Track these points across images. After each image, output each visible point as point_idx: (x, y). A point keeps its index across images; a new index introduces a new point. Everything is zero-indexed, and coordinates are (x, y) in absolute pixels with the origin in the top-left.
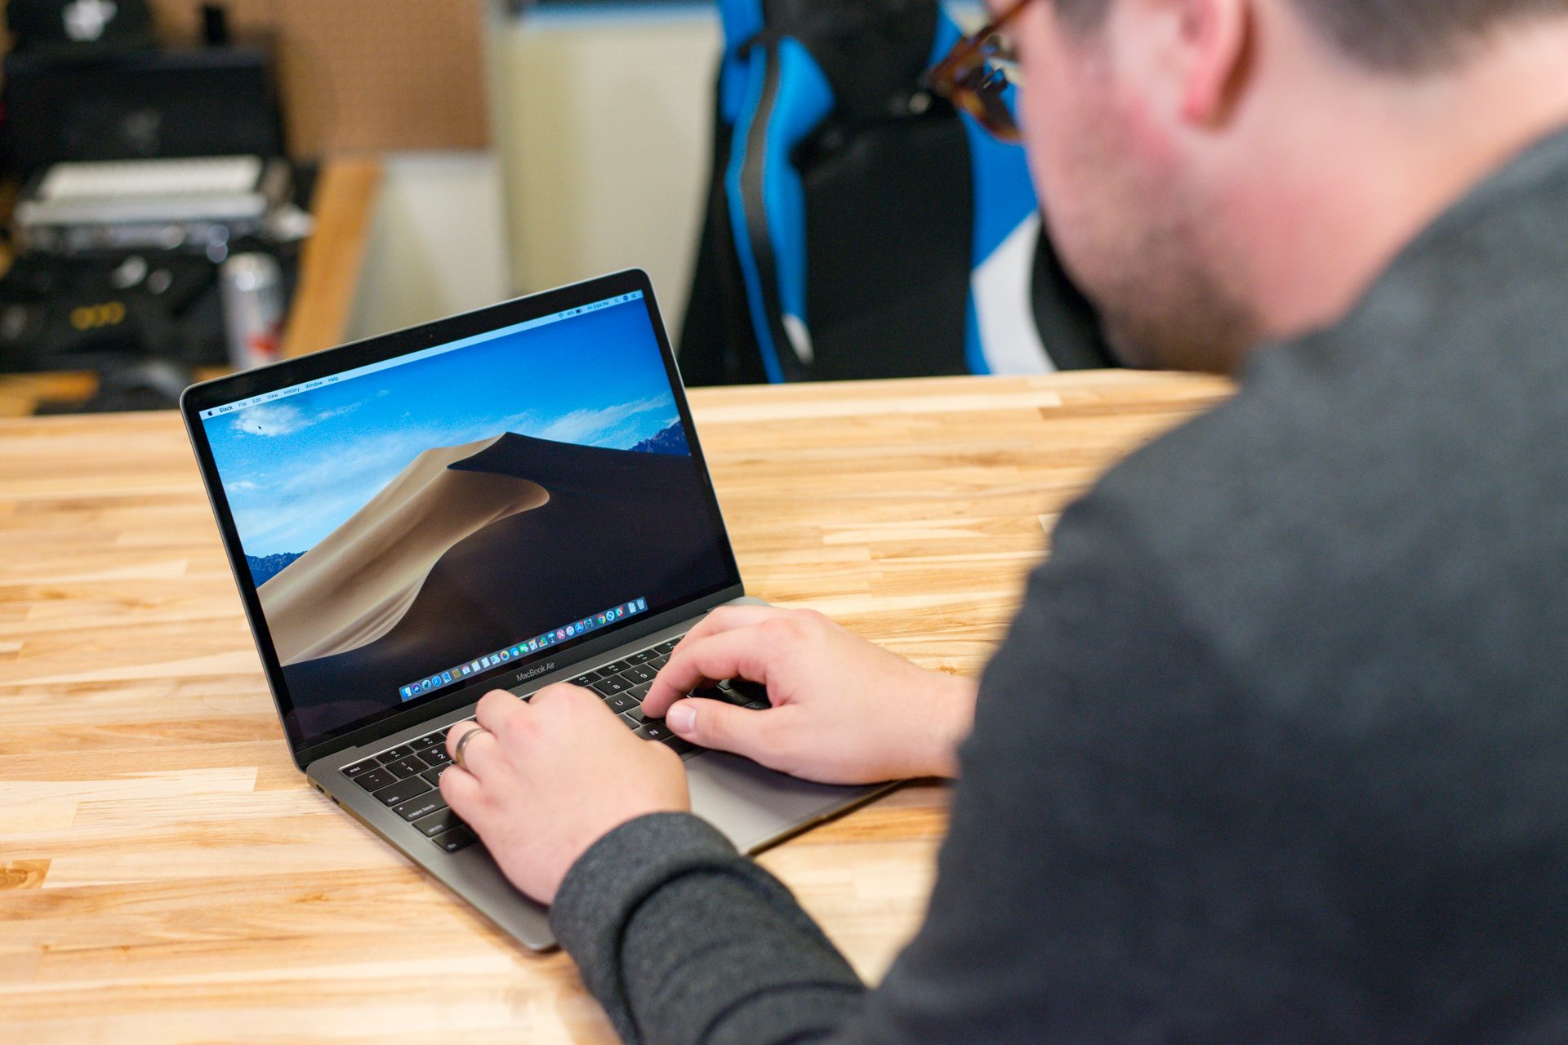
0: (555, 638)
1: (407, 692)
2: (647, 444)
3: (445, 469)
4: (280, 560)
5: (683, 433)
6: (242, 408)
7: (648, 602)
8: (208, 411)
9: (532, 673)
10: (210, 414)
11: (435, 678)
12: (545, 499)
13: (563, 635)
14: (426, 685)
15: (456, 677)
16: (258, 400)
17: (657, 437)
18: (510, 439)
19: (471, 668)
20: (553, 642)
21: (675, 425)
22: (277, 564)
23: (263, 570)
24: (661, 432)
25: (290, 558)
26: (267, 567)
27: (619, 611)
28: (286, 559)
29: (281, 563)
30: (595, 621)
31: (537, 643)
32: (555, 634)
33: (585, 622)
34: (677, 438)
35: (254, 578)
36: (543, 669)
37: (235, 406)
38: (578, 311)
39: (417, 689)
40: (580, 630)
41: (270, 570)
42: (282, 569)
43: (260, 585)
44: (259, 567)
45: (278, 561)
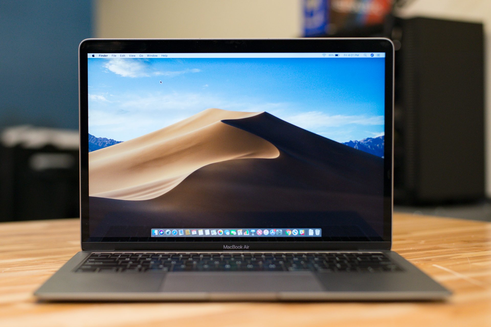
0: (255, 233)
1: (156, 232)
2: (356, 143)
3: (219, 121)
4: (107, 142)
5: (383, 144)
6: (113, 57)
7: (323, 232)
8: (93, 54)
9: (234, 247)
10: (93, 56)
11: (175, 230)
12: (276, 155)
13: (260, 233)
14: (168, 233)
15: (187, 234)
16: (123, 56)
17: (365, 141)
18: (266, 116)
19: (198, 232)
20: (253, 235)
21: (379, 138)
22: (104, 143)
23: (96, 144)
24: (368, 139)
25: (113, 142)
27: (302, 231)
28: (110, 142)
29: (107, 143)
30: (284, 232)
31: (243, 232)
32: (256, 231)
33: (277, 230)
34: (378, 145)
35: (89, 147)
36: (241, 247)
37: (110, 55)
38: (337, 55)
39: (162, 232)
40: (273, 234)
41: (99, 145)
42: (106, 147)
43: (91, 151)
44: (94, 141)
45: (105, 142)
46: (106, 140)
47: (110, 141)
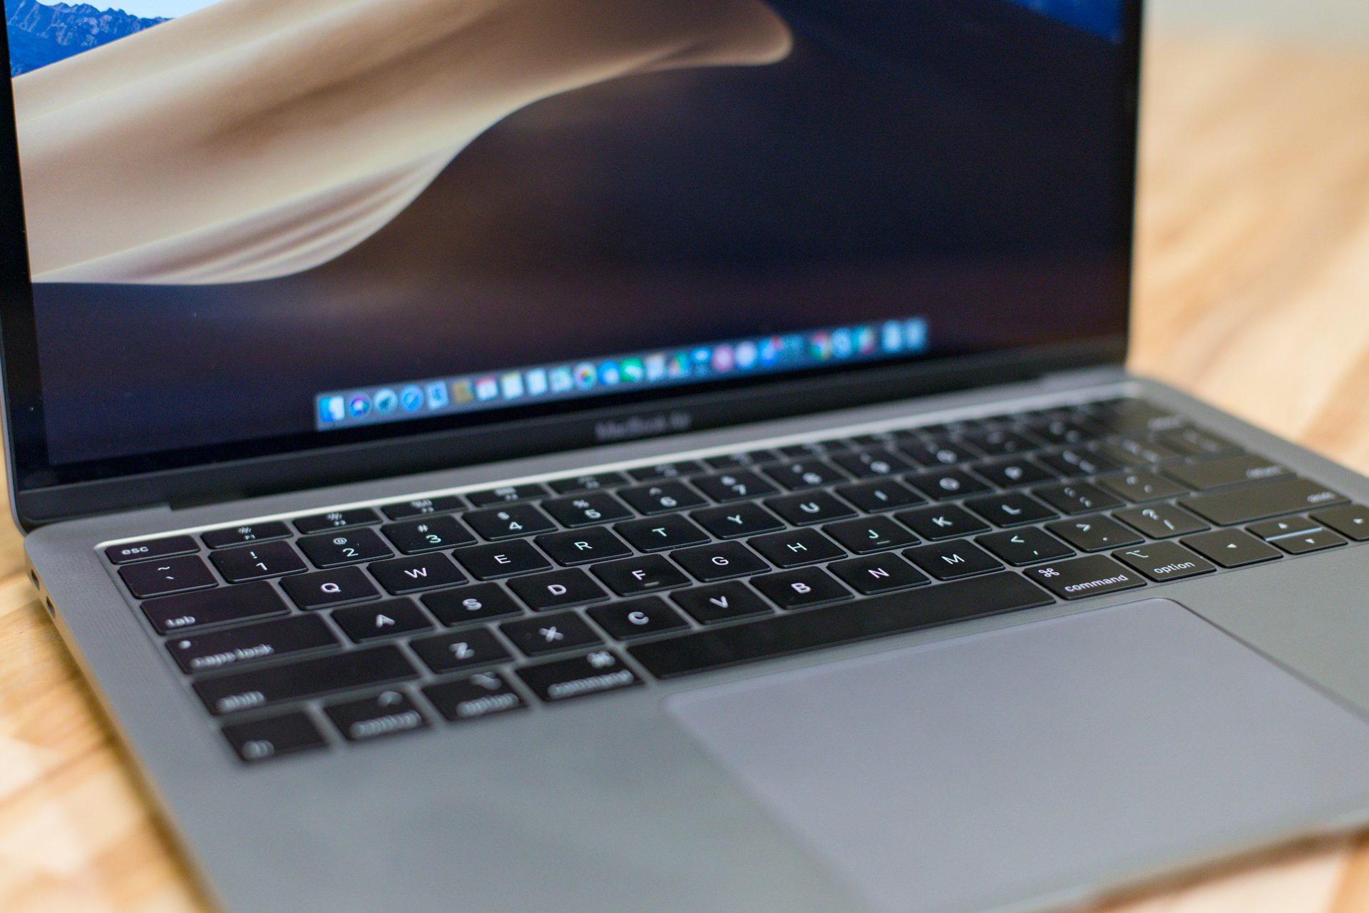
4: (93, 22)
22: (85, 30)
23: (44, 35)
25: (122, 24)
26: (54, 30)
28: (111, 24)
29: (95, 31)
35: (13, 50)
41: (60, 40)
42: (94, 46)
43: (24, 72)
44: (34, 24)
45: (87, 24)
46: (89, 16)
47: (108, 18)
